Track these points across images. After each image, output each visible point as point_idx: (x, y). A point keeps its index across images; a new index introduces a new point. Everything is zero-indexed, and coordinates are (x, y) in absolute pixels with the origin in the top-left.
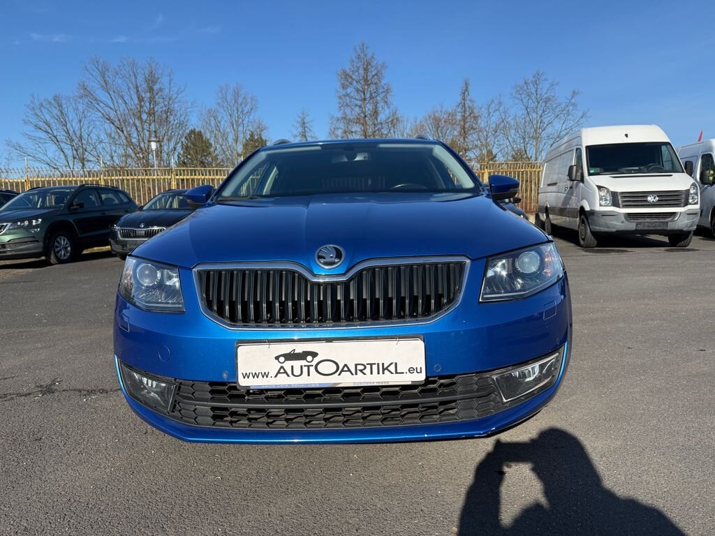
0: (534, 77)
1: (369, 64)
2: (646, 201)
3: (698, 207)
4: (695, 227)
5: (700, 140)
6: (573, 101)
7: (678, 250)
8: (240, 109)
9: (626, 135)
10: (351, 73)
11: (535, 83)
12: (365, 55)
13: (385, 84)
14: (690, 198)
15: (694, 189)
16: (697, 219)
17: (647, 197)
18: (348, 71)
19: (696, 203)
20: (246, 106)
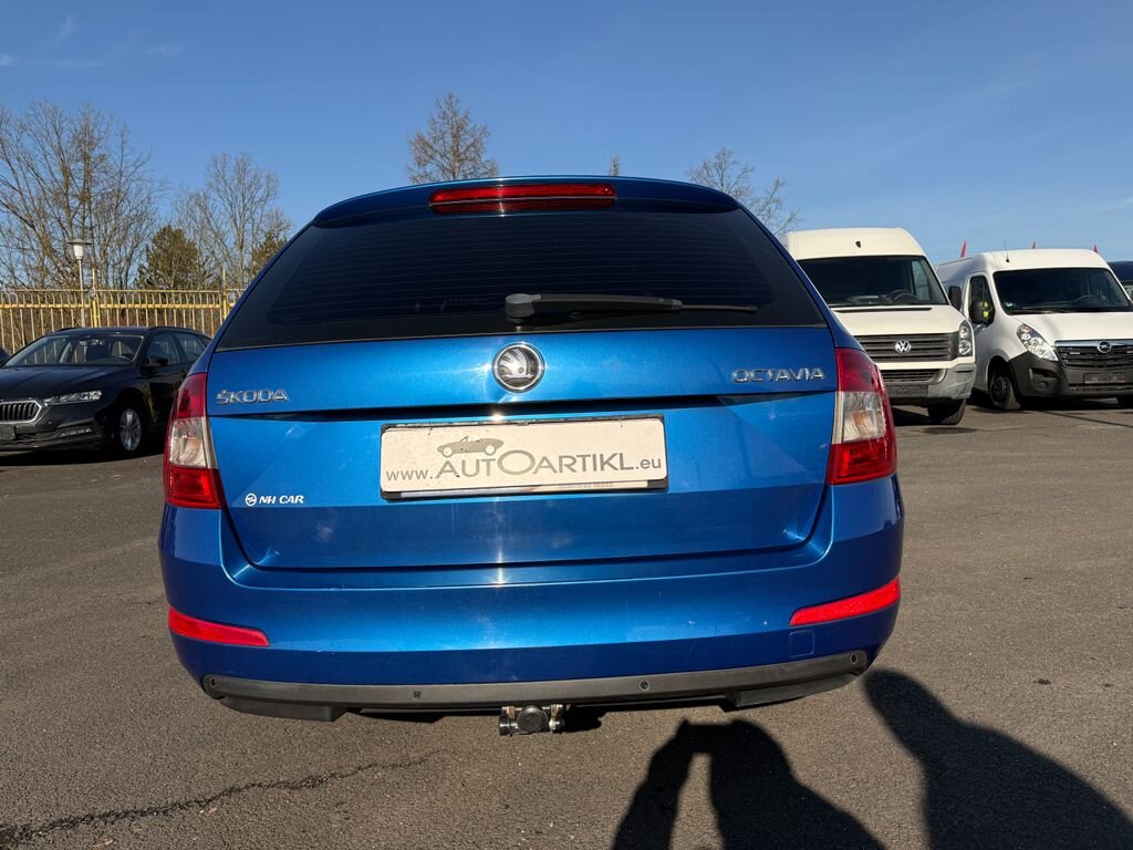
0: (718, 157)
1: (460, 127)
2: (893, 350)
3: (972, 360)
4: (969, 393)
5: (963, 254)
6: (776, 195)
7: (944, 431)
8: (248, 195)
9: (858, 244)
10: (431, 141)
11: (720, 168)
12: (455, 114)
13: (487, 161)
14: (960, 346)
15: (965, 330)
16: (971, 380)
17: (894, 343)
18: (427, 137)
19: (969, 355)
20: (257, 189)
